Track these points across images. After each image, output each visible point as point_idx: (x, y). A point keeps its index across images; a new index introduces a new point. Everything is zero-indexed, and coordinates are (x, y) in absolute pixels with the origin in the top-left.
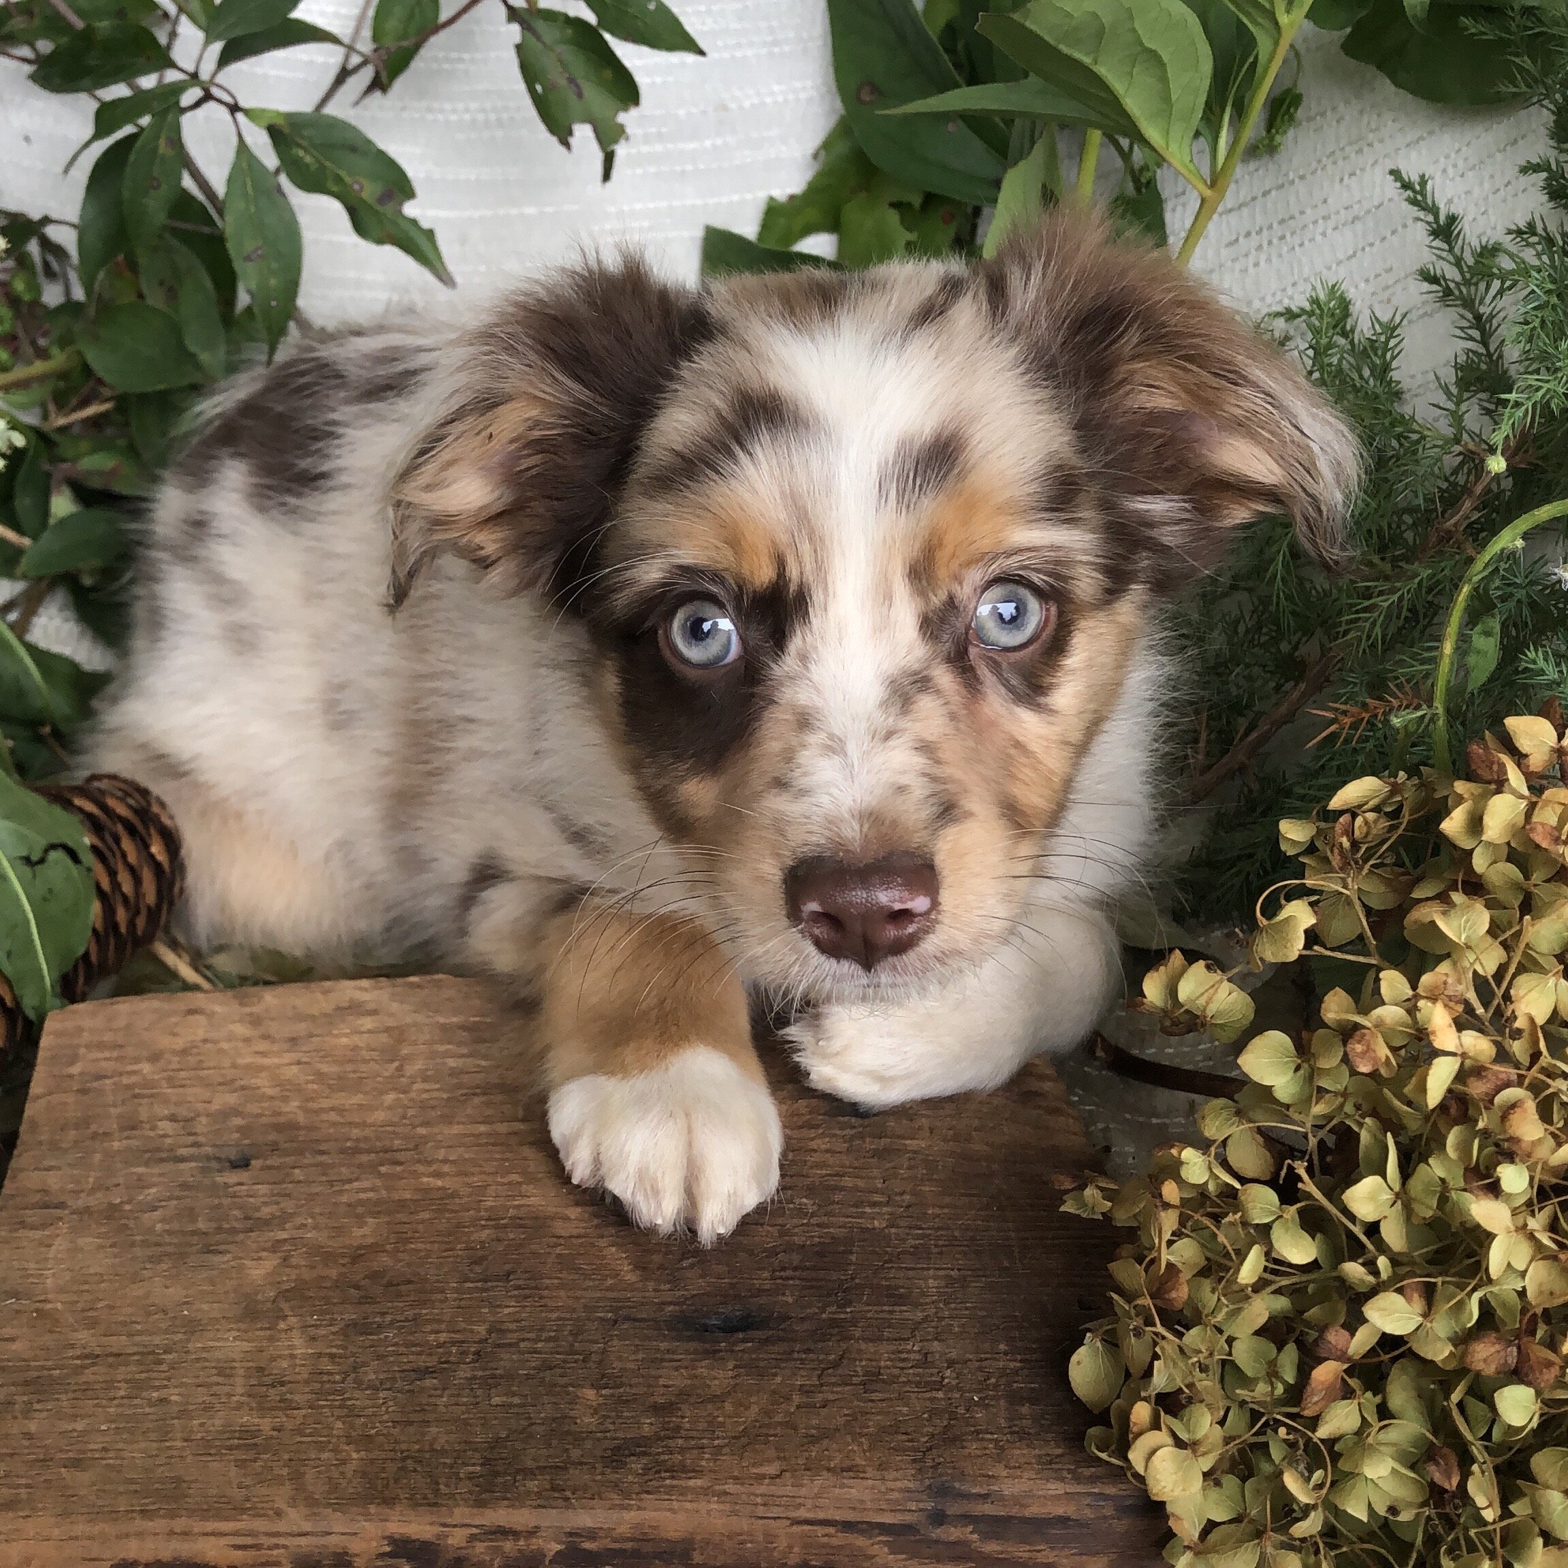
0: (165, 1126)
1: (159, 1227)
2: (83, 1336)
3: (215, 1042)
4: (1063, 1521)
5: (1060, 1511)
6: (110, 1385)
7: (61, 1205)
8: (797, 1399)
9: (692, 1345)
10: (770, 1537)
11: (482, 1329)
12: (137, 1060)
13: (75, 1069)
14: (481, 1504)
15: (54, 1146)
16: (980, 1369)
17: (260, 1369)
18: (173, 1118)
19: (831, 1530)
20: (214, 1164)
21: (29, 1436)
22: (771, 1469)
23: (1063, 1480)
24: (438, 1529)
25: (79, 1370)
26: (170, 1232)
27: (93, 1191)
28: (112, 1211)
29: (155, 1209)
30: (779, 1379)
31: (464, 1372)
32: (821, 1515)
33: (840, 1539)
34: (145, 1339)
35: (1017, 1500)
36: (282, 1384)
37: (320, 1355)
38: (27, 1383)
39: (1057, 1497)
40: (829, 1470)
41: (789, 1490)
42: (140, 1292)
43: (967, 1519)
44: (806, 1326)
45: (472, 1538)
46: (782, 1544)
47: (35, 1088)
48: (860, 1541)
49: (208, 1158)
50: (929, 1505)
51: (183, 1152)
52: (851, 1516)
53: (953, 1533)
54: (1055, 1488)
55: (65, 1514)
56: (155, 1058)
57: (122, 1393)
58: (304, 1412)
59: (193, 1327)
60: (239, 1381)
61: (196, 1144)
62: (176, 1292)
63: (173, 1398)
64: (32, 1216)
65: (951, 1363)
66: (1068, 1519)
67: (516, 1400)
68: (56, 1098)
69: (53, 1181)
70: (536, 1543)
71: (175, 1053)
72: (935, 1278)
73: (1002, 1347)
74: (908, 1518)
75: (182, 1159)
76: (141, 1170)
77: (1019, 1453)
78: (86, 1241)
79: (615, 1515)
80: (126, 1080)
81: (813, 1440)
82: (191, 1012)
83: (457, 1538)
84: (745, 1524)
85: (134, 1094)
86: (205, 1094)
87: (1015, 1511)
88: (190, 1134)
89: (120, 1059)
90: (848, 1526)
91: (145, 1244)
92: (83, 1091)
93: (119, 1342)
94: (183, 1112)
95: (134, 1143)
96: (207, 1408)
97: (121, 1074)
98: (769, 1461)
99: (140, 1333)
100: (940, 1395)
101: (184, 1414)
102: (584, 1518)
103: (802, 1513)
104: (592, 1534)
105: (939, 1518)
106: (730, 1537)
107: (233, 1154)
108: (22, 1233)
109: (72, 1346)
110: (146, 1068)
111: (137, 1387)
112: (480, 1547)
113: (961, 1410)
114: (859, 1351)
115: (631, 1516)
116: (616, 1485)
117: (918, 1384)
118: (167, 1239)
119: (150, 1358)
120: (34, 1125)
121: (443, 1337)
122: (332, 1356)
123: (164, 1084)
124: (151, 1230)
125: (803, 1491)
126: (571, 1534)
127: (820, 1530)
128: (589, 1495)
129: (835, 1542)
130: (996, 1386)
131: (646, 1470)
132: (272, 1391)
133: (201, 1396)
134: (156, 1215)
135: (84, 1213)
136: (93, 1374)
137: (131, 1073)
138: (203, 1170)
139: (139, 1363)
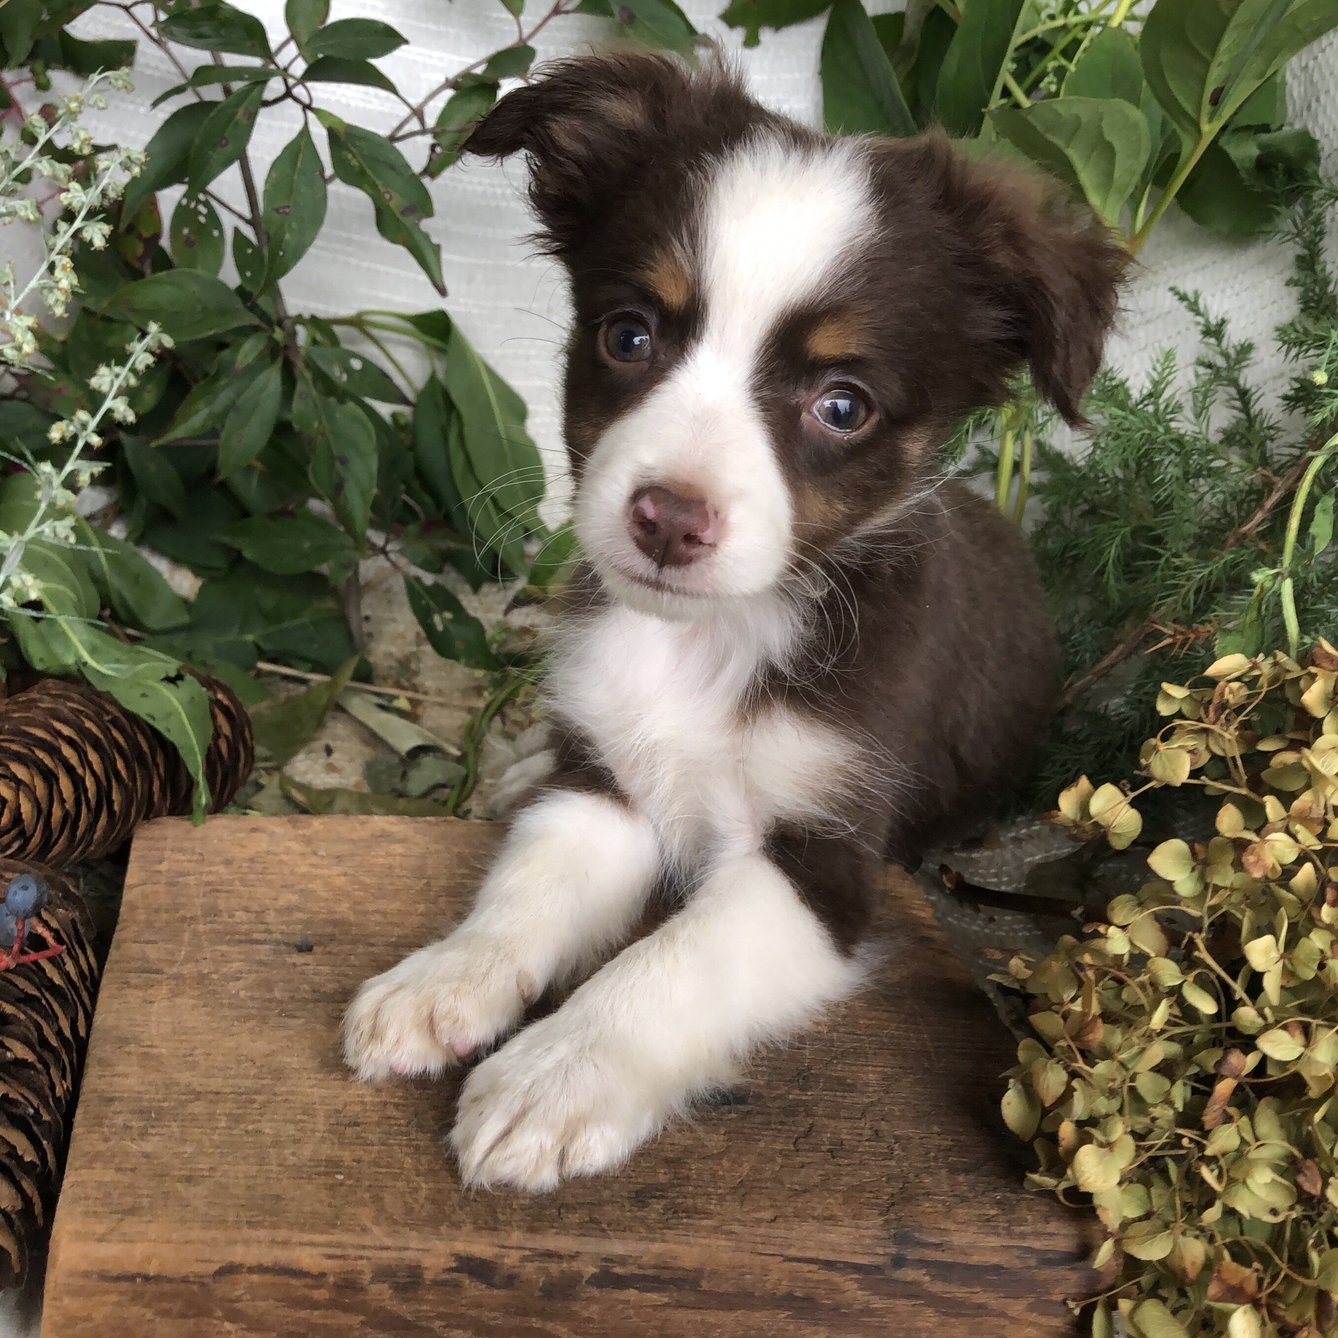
0: (240, 915)
1: (242, 993)
2: (185, 1077)
3: (276, 854)
4: (997, 1269)
5: (995, 1260)
6: (212, 1117)
7: (157, 972)
8: (779, 1160)
10: (766, 1270)
12: (213, 864)
13: (164, 867)
14: (532, 1230)
15: (150, 925)
16: (921, 1145)
17: (338, 1111)
18: (246, 910)
19: (814, 1267)
20: (283, 947)
21: (147, 1155)
22: (768, 1215)
23: (999, 1235)
24: (496, 1250)
25: (183, 1104)
26: (252, 998)
27: (186, 961)
28: (202, 979)
29: (239, 979)
30: (762, 1144)
32: (809, 1254)
33: (822, 1274)
34: (237, 1081)
35: (963, 1252)
36: (357, 1124)
37: (385, 1104)
38: (141, 1112)
39: (994, 1249)
40: (813, 1218)
41: (782, 1232)
42: (232, 1044)
43: (922, 1263)
44: (778, 1103)
45: (525, 1259)
46: (774, 1276)
47: (131, 878)
48: (837, 1277)
49: (278, 943)
50: (893, 1250)
51: (256, 936)
52: (832, 1257)
53: (909, 1274)
54: (993, 1241)
55: (183, 1221)
56: (228, 862)
57: (223, 1124)
58: (376, 1148)
59: (278, 1074)
60: (321, 1119)
61: (267, 931)
62: (261, 1046)
63: (267, 1131)
64: (134, 979)
65: (897, 1139)
66: (1002, 1267)
68: (148, 888)
69: (152, 952)
70: (575, 1265)
71: (244, 860)
72: (873, 1072)
73: (936, 1129)
74: (879, 1261)
75: (258, 942)
76: (224, 948)
77: (961, 1212)
78: (183, 1001)
79: (641, 1246)
80: (205, 878)
81: (796, 1193)
82: (254, 830)
83: (511, 1259)
84: (746, 1258)
85: (214, 888)
86: (271, 893)
87: (961, 1259)
88: (263, 923)
89: (199, 861)
90: (829, 1265)
91: (230, 1006)
92: (171, 884)
93: (216, 1084)
94: (255, 907)
95: (219, 926)
96: (297, 1141)
97: (201, 873)
98: (765, 1209)
99: (234, 1077)
100: (893, 1163)
101: (276, 1143)
102: (617, 1247)
103: (793, 1252)
104: (623, 1261)
105: (899, 1262)
106: (734, 1268)
107: (298, 940)
108: (127, 992)
109: (178, 1084)
110: (222, 869)
111: (236, 1119)
112: (530, 1267)
113: (911, 1176)
114: (824, 1126)
115: (657, 1247)
116: (643, 1220)
117: (874, 1154)
118: (250, 1004)
119: (244, 1097)
120: (133, 908)
123: (237, 883)
124: (236, 996)
125: (794, 1234)
126: (606, 1260)
127: (806, 1267)
128: (622, 1228)
129: (816, 1277)
130: (936, 1159)
131: (666, 1209)
132: (349, 1131)
133: (291, 1129)
134: (240, 984)
135: (177, 977)
136: (197, 1108)
137: (210, 872)
138: (275, 952)
139: (235, 1101)
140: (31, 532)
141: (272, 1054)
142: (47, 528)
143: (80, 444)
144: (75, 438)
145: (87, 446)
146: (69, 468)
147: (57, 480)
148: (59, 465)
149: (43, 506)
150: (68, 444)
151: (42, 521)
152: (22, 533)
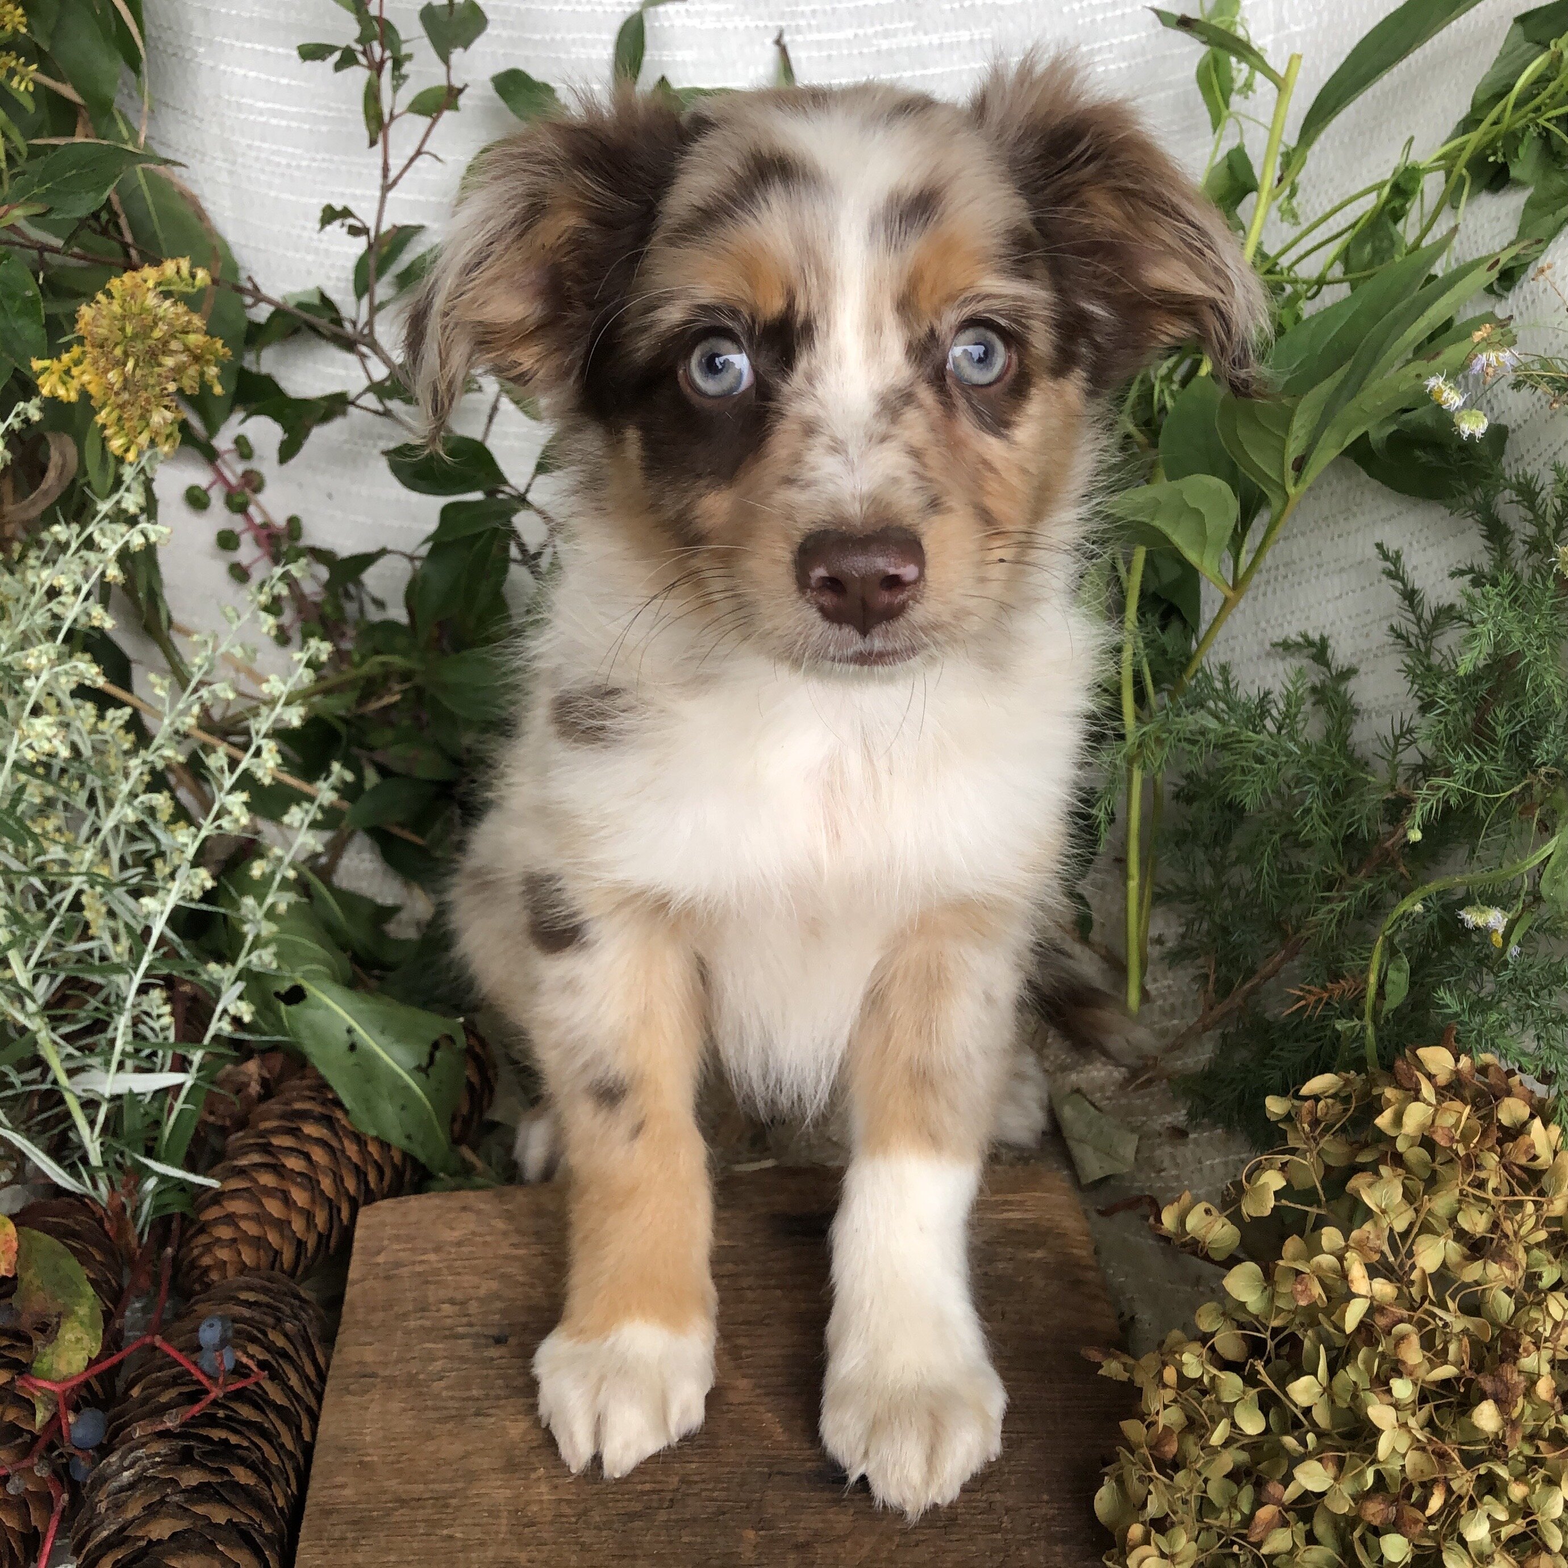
0: (446, 1308)
1: (444, 1393)
2: (393, 1484)
3: (481, 1235)
6: (413, 1524)
7: (373, 1375)
8: (897, 1539)
9: (827, 1495)
11: (675, 1480)
12: (425, 1252)
13: (381, 1259)
15: (367, 1326)
16: (1029, 1515)
17: (518, 1512)
18: (452, 1302)
20: (483, 1341)
25: (389, 1513)
26: (452, 1398)
27: (398, 1361)
28: (411, 1381)
29: (441, 1379)
30: (885, 1523)
31: (662, 1516)
34: (436, 1486)
36: (533, 1524)
37: (561, 1500)
38: (355, 1523)
42: (431, 1449)
47: (353, 1274)
49: (477, 1335)
51: (460, 1330)
56: (437, 1250)
57: (422, 1531)
58: (549, 1547)
60: (504, 1521)
61: (471, 1325)
62: (456, 1448)
63: (458, 1535)
64: (353, 1384)
65: (1008, 1510)
67: (699, 1539)
68: (367, 1284)
69: (369, 1355)
71: (453, 1244)
73: (1046, 1497)
75: (462, 1337)
76: (430, 1345)
78: (393, 1405)
80: (419, 1268)
82: (464, 1209)
85: (425, 1279)
86: (474, 1280)
88: (465, 1315)
89: (412, 1250)
91: (435, 1409)
92: (388, 1278)
93: (418, 1490)
94: (459, 1296)
95: (428, 1323)
96: (482, 1544)
97: (414, 1263)
99: (433, 1481)
100: (999, 1536)
101: (466, 1548)
107: (494, 1331)
108: (347, 1398)
109: (385, 1492)
110: (432, 1257)
111: (432, 1525)
113: (1013, 1549)
117: (983, 1527)
118: (451, 1404)
119: (441, 1501)
120: (354, 1307)
121: (648, 1487)
122: (569, 1502)
123: (445, 1271)
124: (437, 1396)
130: (1039, 1529)
132: (527, 1531)
133: (477, 1534)
134: (442, 1383)
135: (391, 1382)
136: (401, 1515)
137: (422, 1262)
138: (476, 1346)
139: (434, 1506)
140: (241, 963)
141: (467, 1455)
142: (254, 957)
143: (278, 878)
144: (273, 873)
145: (284, 879)
146: (270, 900)
147: (260, 914)
148: (260, 899)
149: (250, 938)
150: (267, 879)
151: (249, 953)
152: (233, 963)
